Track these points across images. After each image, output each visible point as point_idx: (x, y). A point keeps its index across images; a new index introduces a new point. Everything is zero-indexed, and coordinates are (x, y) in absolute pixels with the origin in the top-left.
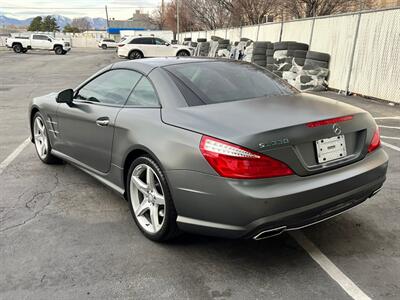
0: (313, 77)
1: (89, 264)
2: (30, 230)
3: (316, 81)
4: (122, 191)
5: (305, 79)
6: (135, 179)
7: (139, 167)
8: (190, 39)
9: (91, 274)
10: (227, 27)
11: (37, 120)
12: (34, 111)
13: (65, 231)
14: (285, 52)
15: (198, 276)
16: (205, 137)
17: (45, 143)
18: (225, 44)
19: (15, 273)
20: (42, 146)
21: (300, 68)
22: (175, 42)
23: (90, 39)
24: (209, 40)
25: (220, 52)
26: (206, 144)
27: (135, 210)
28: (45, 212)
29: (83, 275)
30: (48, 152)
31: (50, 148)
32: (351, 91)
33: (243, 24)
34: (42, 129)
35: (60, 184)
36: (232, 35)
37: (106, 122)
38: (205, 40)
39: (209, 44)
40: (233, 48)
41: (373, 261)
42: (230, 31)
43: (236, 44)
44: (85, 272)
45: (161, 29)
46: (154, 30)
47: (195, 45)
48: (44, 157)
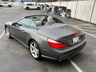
0: (67, 15)
1: (22, 66)
2: (7, 57)
3: (68, 16)
4: (28, 47)
5: (66, 15)
6: (31, 45)
7: (32, 43)
8: (40, 4)
9: (22, 69)
10: (48, 2)
11: (7, 28)
12: (6, 26)
13: (15, 57)
14: (61, 9)
15: (47, 69)
16: (48, 38)
17: (9, 33)
18: (48, 6)
19: (5, 69)
20: (8, 34)
21: (65, 13)
22: (36, 5)
23: (17, 4)
24: (44, 5)
25: (47, 8)
26: (49, 40)
27: (31, 52)
28: (10, 52)
29: (20, 69)
30: (10, 36)
31: (10, 35)
32: (75, 18)
33: (52, 2)
34: (8, 30)
35: (13, 44)
36: (49, 4)
37: (24, 31)
38: (43, 5)
39: (44, 6)
40: (50, 7)
41: (83, 63)
42: (49, 3)
43: (50, 6)
44: (21, 69)
45: (33, 2)
46: (31, 2)
47: (41, 6)
48: (9, 37)
